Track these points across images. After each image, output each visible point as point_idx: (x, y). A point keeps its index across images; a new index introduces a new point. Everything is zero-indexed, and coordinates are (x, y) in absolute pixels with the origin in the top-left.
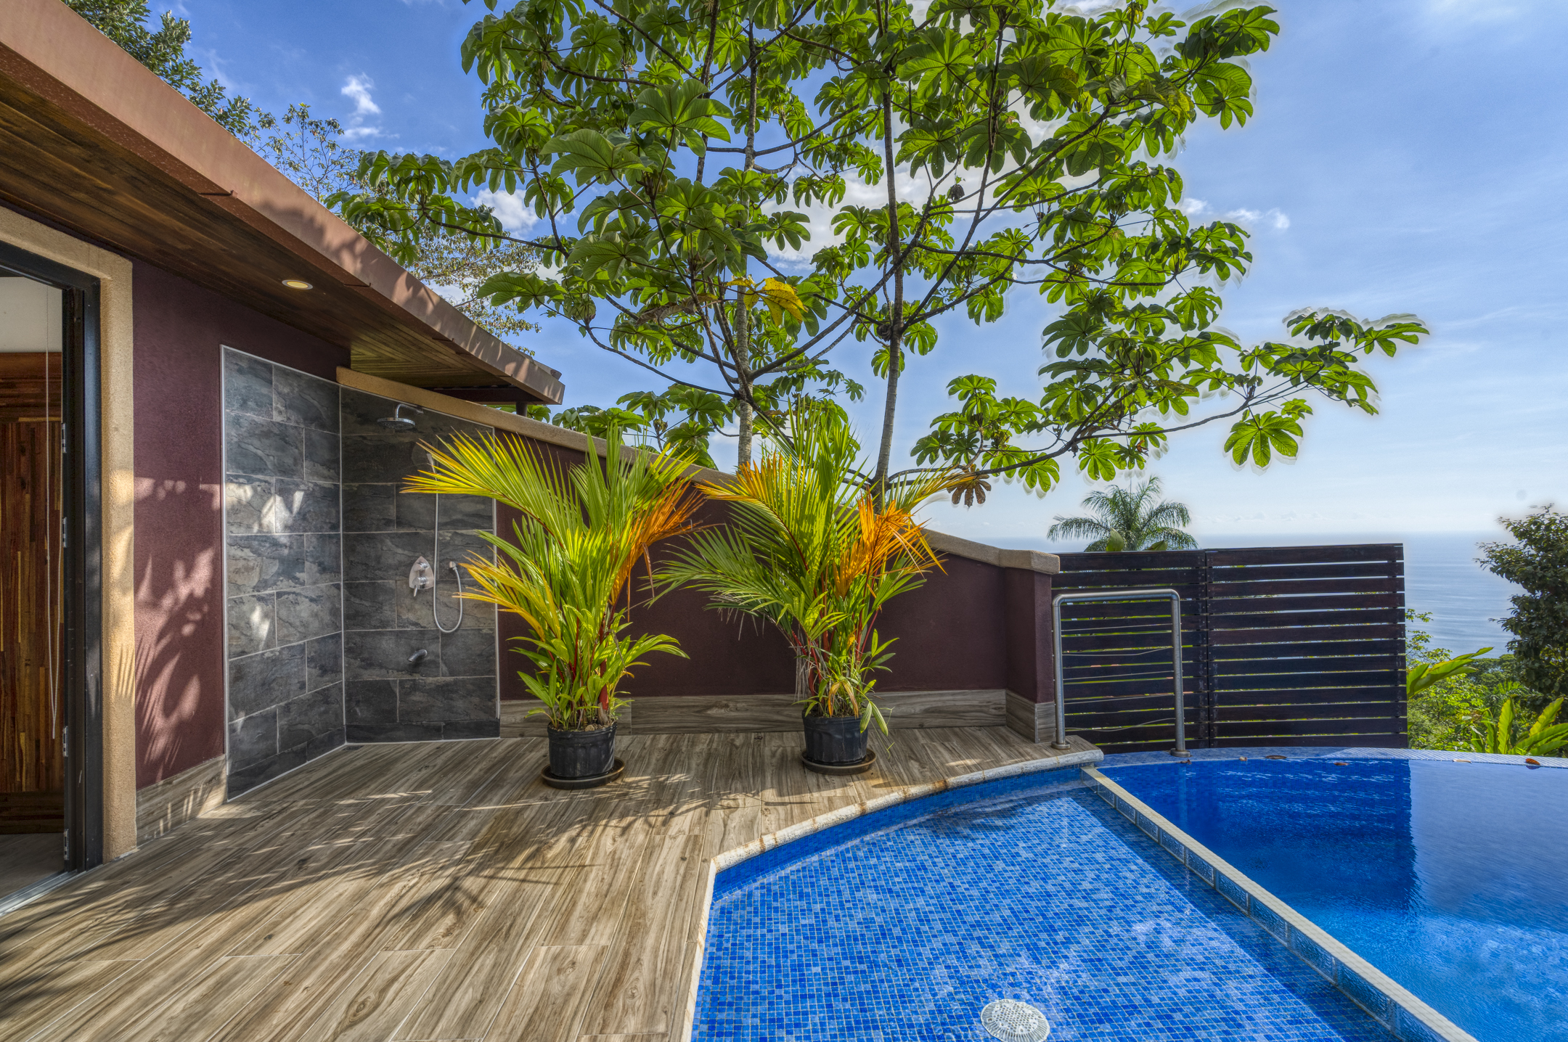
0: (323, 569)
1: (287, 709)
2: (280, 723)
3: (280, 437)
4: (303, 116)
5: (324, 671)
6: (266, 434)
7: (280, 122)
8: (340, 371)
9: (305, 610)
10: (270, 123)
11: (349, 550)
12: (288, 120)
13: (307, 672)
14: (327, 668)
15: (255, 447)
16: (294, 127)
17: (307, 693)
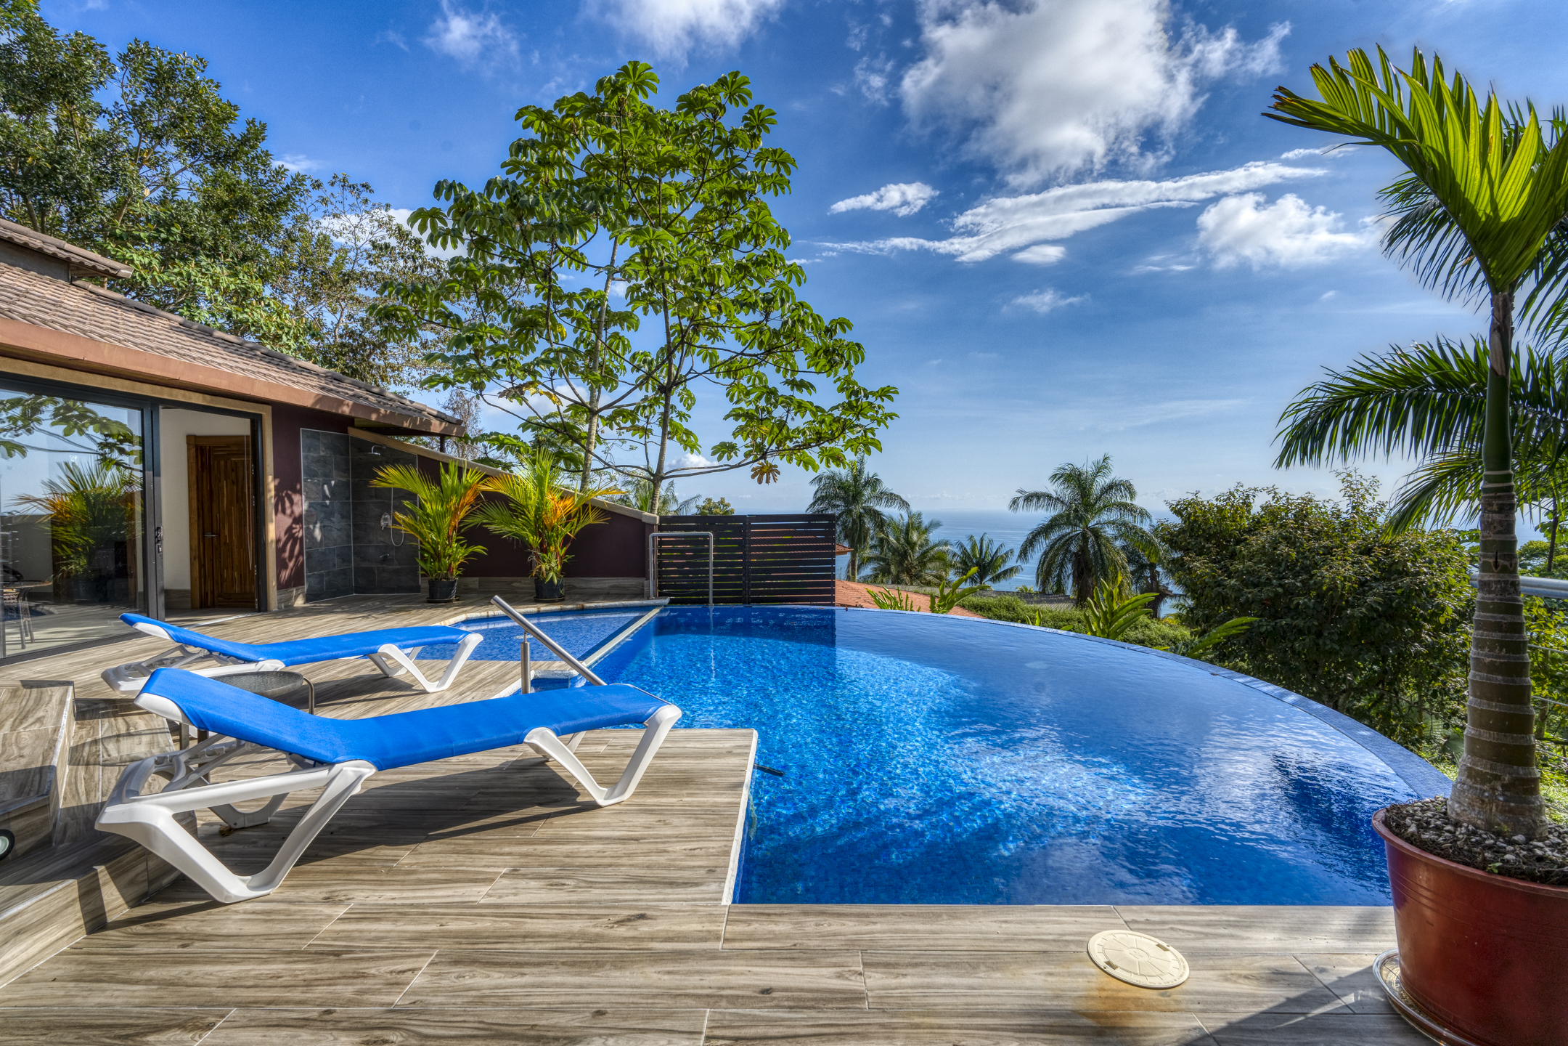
0: (343, 517)
1: (328, 574)
2: (325, 579)
3: (322, 461)
4: (344, 180)
5: (344, 561)
6: (318, 461)
7: (326, 186)
8: (350, 429)
9: (335, 534)
10: (319, 186)
11: (355, 509)
12: (333, 184)
13: (336, 560)
14: (345, 559)
15: (314, 467)
16: (337, 189)
17: (336, 569)
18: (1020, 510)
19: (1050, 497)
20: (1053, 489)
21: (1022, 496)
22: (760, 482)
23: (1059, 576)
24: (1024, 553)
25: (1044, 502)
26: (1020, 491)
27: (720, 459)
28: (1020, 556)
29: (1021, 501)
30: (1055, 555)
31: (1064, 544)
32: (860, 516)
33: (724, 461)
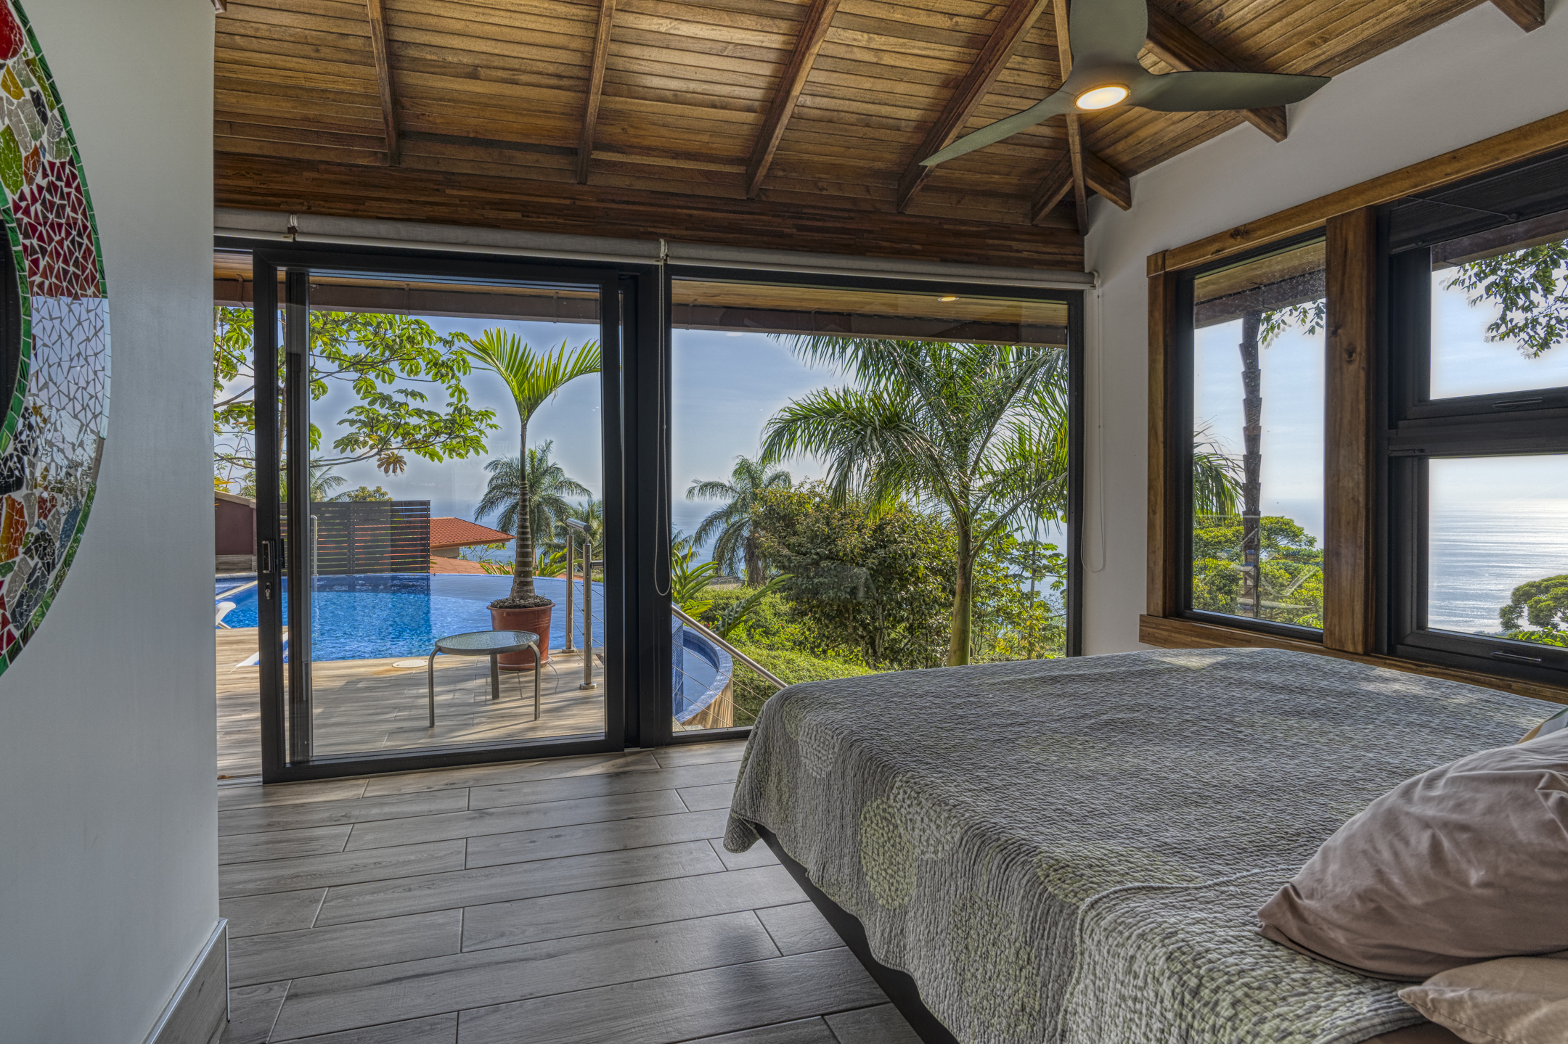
18: (696, 498)
19: (722, 486)
20: (727, 478)
21: (698, 486)
22: (386, 471)
23: (731, 559)
24: (698, 539)
25: (718, 492)
26: (695, 481)
27: (343, 451)
28: (695, 541)
29: (696, 491)
30: (728, 541)
31: (735, 531)
32: (539, 504)
33: (348, 453)
